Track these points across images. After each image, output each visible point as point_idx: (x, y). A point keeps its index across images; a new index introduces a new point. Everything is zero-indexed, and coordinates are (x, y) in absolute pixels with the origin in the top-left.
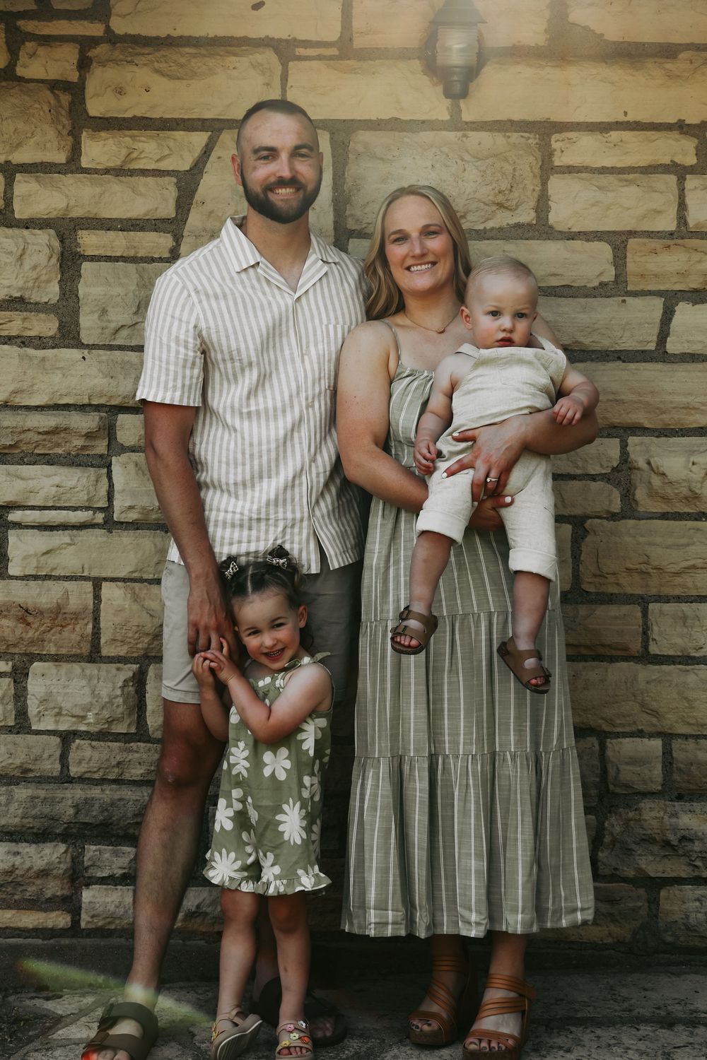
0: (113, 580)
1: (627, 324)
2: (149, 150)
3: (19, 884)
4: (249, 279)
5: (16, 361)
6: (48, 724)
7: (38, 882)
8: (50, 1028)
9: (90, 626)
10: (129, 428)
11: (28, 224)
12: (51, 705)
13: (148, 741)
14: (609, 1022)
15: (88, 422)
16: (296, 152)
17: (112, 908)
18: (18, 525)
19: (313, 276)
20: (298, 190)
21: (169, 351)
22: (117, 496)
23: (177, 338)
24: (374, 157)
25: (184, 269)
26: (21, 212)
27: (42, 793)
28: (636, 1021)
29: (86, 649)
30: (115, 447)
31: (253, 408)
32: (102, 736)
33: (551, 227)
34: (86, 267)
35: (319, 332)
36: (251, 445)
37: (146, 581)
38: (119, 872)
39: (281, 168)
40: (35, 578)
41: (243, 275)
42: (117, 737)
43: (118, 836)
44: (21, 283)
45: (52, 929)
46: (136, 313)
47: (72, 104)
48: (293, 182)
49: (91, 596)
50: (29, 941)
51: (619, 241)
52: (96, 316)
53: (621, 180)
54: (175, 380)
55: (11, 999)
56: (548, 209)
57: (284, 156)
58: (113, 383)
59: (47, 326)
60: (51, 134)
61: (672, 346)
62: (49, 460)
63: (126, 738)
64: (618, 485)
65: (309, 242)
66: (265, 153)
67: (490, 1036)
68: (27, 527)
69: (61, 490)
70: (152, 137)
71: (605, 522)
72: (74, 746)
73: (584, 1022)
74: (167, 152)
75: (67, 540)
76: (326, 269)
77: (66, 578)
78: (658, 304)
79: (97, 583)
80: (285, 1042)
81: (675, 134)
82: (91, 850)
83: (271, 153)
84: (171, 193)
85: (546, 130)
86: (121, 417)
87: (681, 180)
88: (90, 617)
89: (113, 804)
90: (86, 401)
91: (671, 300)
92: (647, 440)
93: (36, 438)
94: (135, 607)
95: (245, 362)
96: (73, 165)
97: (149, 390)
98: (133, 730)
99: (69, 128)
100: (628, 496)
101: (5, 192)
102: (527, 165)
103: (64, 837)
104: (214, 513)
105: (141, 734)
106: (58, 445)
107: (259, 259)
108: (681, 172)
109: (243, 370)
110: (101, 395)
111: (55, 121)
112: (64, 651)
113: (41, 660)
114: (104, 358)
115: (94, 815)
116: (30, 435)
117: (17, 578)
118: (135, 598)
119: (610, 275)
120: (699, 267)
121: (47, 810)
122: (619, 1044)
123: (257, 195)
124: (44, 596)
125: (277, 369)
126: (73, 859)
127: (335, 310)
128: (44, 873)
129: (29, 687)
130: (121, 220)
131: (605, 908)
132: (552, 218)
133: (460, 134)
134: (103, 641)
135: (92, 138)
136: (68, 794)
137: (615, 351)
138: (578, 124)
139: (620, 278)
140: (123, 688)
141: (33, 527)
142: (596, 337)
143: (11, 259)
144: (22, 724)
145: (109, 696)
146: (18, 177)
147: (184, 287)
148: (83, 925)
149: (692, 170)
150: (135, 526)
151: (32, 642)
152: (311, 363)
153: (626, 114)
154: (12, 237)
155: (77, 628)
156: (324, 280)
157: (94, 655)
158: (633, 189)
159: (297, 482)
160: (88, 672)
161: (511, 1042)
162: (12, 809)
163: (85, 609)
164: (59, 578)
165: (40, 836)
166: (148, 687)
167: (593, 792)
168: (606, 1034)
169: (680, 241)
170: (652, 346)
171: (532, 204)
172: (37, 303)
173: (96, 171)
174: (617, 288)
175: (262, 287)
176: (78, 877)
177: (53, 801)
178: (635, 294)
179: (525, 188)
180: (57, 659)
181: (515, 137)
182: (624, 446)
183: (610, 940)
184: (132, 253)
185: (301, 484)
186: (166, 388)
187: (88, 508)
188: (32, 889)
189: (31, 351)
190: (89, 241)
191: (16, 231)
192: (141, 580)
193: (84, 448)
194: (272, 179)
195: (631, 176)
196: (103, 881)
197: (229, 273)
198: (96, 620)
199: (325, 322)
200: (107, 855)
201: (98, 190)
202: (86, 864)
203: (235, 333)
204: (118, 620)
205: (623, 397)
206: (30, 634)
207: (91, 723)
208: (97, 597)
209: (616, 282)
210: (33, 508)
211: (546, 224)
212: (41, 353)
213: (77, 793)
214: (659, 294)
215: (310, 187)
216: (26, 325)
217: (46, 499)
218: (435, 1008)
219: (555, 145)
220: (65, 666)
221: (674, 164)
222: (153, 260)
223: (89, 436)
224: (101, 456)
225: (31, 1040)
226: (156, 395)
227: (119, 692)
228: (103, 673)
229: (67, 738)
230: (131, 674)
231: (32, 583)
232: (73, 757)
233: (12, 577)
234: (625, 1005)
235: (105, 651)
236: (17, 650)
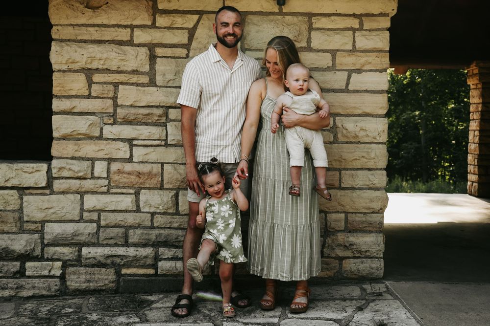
0: (168, 163)
1: (336, 80)
2: (179, 21)
3: (138, 260)
4: (217, 65)
5: (135, 91)
6: (147, 210)
7: (144, 260)
8: (150, 304)
9: (160, 178)
10: (173, 114)
11: (139, 45)
12: (148, 204)
13: (180, 215)
14: (326, 300)
15: (159, 111)
16: (235, 25)
17: (168, 268)
18: (136, 145)
19: (238, 65)
20: (235, 37)
21: (189, 89)
22: (169, 136)
23: (192, 85)
24: (254, 24)
25: (196, 61)
26: (136, 41)
27: (145, 232)
28: (334, 299)
29: (159, 185)
30: (168, 120)
31: (215, 109)
32: (164, 214)
33: (312, 48)
34: (158, 60)
35: (238, 84)
36: (213, 121)
37: (179, 163)
38: (170, 257)
39: (230, 30)
40: (142, 162)
41: (215, 64)
42: (169, 214)
43: (170, 245)
44: (136, 65)
45: (149, 274)
46: (175, 75)
47: (153, 5)
48: (234, 35)
49: (160, 168)
50: (141, 278)
51: (334, 53)
52: (162, 76)
53: (335, 33)
54: (190, 98)
55: (136, 296)
56: (311, 42)
57: (231, 26)
58: (168, 98)
59: (145, 79)
60: (146, 15)
61: (350, 88)
62: (146, 124)
63: (172, 214)
64: (332, 133)
65: (237, 54)
66: (225, 24)
67: (298, 304)
68: (139, 146)
69: (151, 134)
70: (180, 16)
71: (328, 145)
72: (155, 217)
73: (319, 300)
74: (185, 22)
75: (153, 150)
76: (242, 63)
77: (152, 163)
78: (346, 73)
79: (163, 164)
80: (226, 310)
81: (352, 18)
82: (161, 250)
83: (226, 25)
84: (187, 35)
85: (310, 15)
86: (170, 110)
87: (354, 33)
88: (160, 176)
89: (168, 235)
90: (159, 105)
91: (350, 72)
92: (342, 118)
93: (142, 116)
94: (175, 172)
95: (214, 94)
96: (153, 26)
97: (181, 101)
98: (175, 212)
99: (152, 13)
100: (335, 136)
101: (131, 35)
102: (304, 27)
103: (152, 246)
104: (200, 143)
105: (177, 213)
106: (149, 119)
107: (221, 59)
108: (354, 30)
109: (213, 97)
110: (164, 103)
111: (147, 11)
112: (151, 186)
113: (144, 189)
114: (164, 90)
115: (162, 239)
116: (140, 116)
117: (136, 162)
118: (175, 169)
119: (330, 64)
120: (360, 62)
121: (147, 237)
122: (329, 306)
123: (221, 38)
124: (145, 168)
125: (223, 96)
126: (155, 253)
127: (244, 77)
128: (146, 257)
129: (140, 198)
130: (170, 44)
131: (325, 266)
132: (312, 45)
133: (282, 16)
134: (164, 183)
135: (160, 17)
136: (154, 232)
137: (332, 89)
138: (321, 14)
139: (334, 65)
140: (171, 198)
141: (141, 146)
142: (326, 85)
143: (133, 57)
144: (138, 210)
145: (167, 201)
146: (135, 29)
147: (196, 68)
148: (159, 273)
149: (357, 30)
150: (175, 146)
151: (141, 183)
152: (235, 94)
153: (336, 11)
154: (133, 50)
155: (156, 179)
156: (242, 67)
157: (162, 188)
158: (339, 36)
159: (227, 133)
160: (160, 193)
161: (305, 305)
162: (135, 237)
163: (159, 173)
164: (150, 163)
165: (145, 245)
166: (179, 198)
167: (323, 230)
168: (325, 303)
169: (353, 53)
170: (344, 88)
171: (306, 40)
172: (142, 72)
173: (161, 28)
174: (333, 68)
175: (221, 68)
176: (157, 258)
177: (149, 234)
178: (339, 70)
179: (303, 35)
180: (149, 189)
181: (300, 18)
182: (334, 120)
183: (327, 276)
184: (173, 55)
185: (229, 134)
186: (187, 100)
187: (159, 140)
188: (142, 262)
189: (140, 88)
190: (159, 51)
191: (135, 48)
192: (177, 163)
193: (158, 120)
194: (226, 33)
195: (338, 31)
196: (165, 259)
197: (211, 63)
198: (162, 176)
199: (241, 81)
200: (166, 251)
201: (162, 34)
202: (160, 254)
203: (211, 84)
204: (170, 176)
205: (334, 104)
206: (141, 181)
207: (161, 209)
208: (162, 169)
209: (333, 66)
210: (141, 140)
211: (310, 47)
212: (143, 88)
213: (156, 232)
214: (346, 70)
215: (239, 36)
216: (138, 79)
217: (146, 137)
218: (269, 298)
219: (313, 21)
220: (152, 191)
221: (352, 28)
222: (180, 58)
223: (160, 116)
224: (164, 123)
225: (145, 307)
226: (183, 103)
227: (170, 199)
228: (165, 193)
229: (153, 214)
230: (174, 194)
231: (141, 164)
232: (155, 220)
233: (134, 162)
234: (331, 295)
235: (165, 187)
236: (136, 186)
